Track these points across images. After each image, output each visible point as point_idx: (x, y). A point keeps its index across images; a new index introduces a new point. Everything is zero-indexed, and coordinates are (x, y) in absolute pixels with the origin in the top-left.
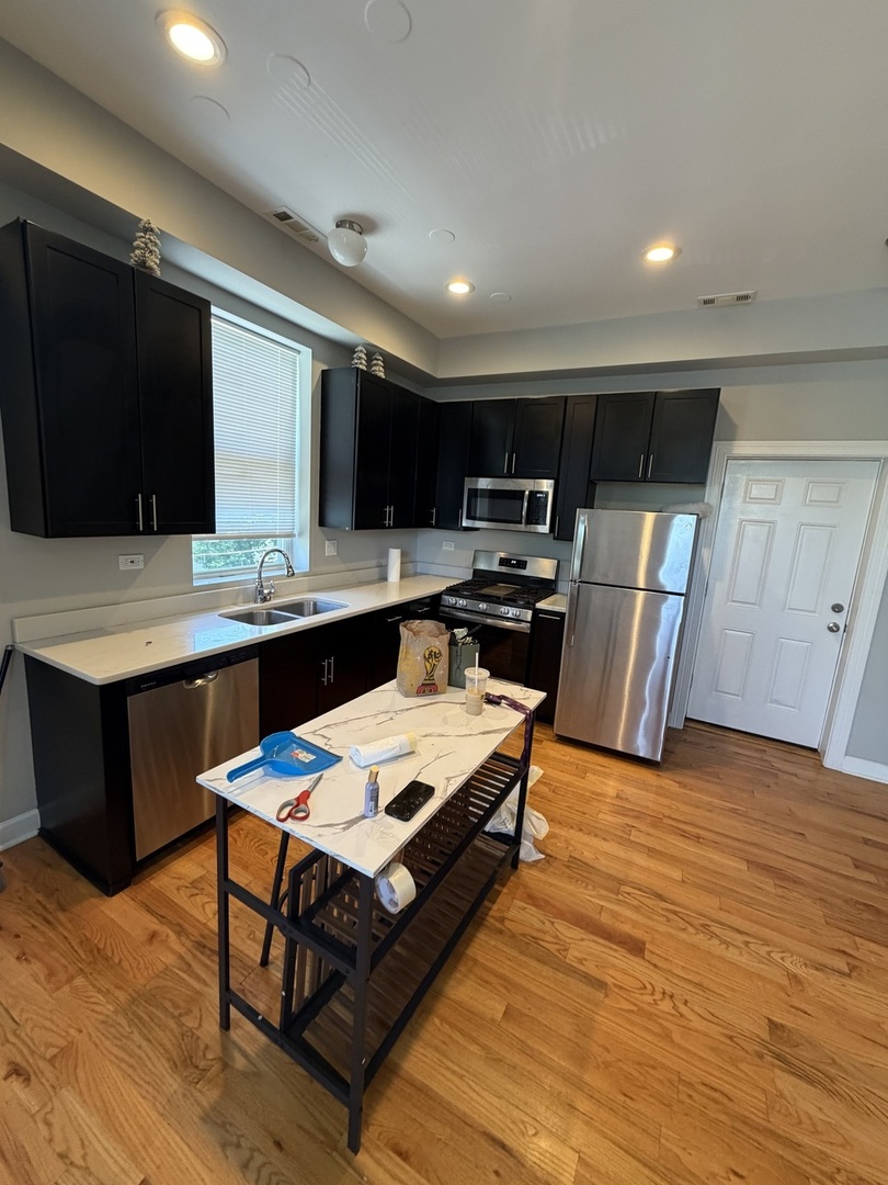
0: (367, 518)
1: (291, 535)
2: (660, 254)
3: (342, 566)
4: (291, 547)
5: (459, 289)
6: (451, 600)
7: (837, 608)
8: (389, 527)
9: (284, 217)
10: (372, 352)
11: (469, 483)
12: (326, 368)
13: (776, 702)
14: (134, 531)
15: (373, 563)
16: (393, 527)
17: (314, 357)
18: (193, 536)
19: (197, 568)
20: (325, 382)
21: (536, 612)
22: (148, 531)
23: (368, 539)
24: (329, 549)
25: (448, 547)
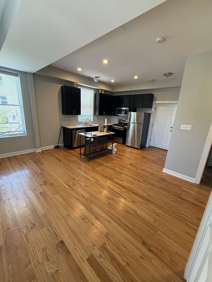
0: (101, 114)
1: (91, 116)
2: (136, 77)
3: (98, 121)
4: (91, 118)
5: (113, 81)
6: (113, 126)
7: (172, 128)
8: (104, 115)
9: (89, 77)
10: (102, 90)
11: (117, 108)
12: (95, 93)
13: (163, 143)
14: (73, 114)
15: (103, 121)
16: (105, 115)
17: (94, 91)
18: (79, 115)
19: (79, 120)
20: (95, 95)
21: (124, 127)
22: (74, 115)
23: (101, 117)
24: (96, 118)
25: (115, 119)
